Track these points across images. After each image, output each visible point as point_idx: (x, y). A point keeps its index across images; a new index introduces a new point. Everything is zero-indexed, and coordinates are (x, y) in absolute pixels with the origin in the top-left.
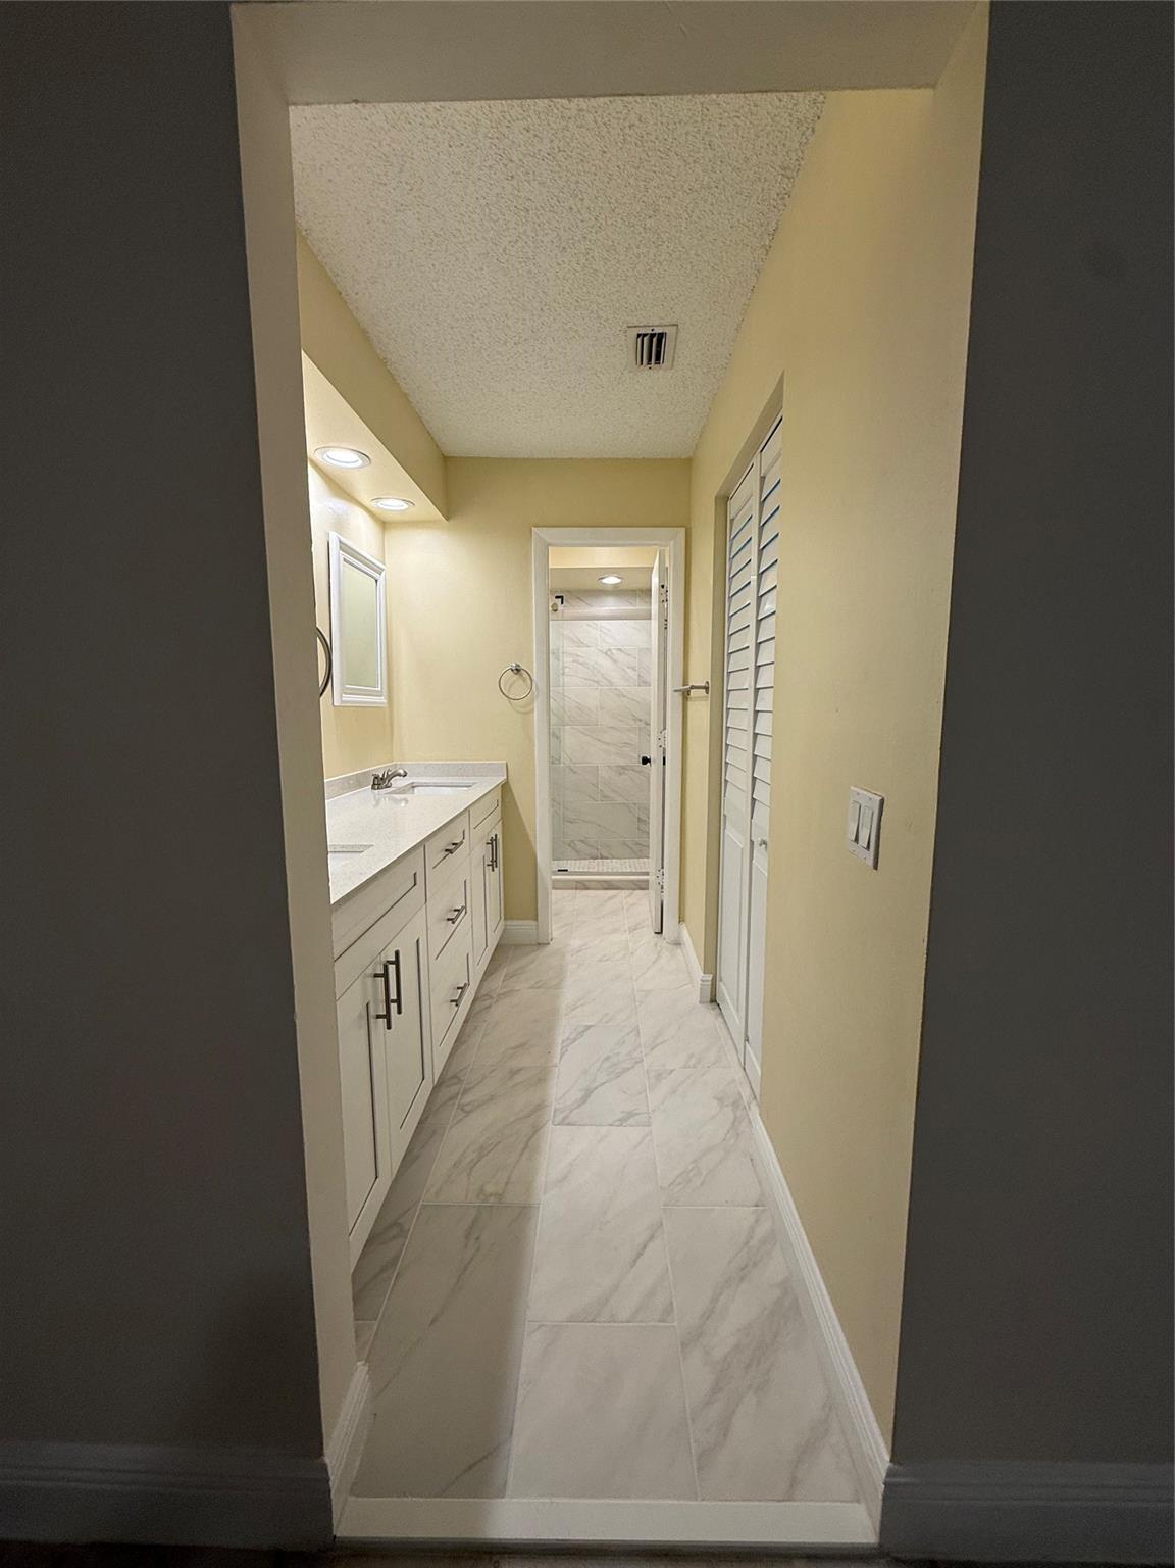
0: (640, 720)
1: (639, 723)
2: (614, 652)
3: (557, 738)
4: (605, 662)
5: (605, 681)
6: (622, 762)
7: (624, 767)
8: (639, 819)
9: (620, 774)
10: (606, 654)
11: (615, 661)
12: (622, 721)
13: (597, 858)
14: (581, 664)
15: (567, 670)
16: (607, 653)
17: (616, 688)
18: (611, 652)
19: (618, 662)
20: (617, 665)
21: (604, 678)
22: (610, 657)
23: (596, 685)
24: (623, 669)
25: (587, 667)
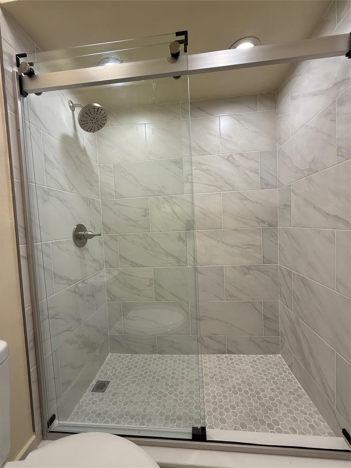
0: (263, 222)
1: (262, 224)
2: (236, 157)
3: (184, 241)
4: (226, 168)
5: (227, 185)
6: (246, 262)
7: (249, 268)
8: (266, 318)
9: (245, 274)
10: (228, 159)
11: (237, 166)
12: (246, 223)
13: (224, 353)
14: (204, 171)
17: (238, 192)
18: (233, 158)
19: (239, 167)
20: (239, 169)
21: (226, 183)
22: (232, 163)
23: (219, 189)
24: (245, 173)
25: (209, 173)
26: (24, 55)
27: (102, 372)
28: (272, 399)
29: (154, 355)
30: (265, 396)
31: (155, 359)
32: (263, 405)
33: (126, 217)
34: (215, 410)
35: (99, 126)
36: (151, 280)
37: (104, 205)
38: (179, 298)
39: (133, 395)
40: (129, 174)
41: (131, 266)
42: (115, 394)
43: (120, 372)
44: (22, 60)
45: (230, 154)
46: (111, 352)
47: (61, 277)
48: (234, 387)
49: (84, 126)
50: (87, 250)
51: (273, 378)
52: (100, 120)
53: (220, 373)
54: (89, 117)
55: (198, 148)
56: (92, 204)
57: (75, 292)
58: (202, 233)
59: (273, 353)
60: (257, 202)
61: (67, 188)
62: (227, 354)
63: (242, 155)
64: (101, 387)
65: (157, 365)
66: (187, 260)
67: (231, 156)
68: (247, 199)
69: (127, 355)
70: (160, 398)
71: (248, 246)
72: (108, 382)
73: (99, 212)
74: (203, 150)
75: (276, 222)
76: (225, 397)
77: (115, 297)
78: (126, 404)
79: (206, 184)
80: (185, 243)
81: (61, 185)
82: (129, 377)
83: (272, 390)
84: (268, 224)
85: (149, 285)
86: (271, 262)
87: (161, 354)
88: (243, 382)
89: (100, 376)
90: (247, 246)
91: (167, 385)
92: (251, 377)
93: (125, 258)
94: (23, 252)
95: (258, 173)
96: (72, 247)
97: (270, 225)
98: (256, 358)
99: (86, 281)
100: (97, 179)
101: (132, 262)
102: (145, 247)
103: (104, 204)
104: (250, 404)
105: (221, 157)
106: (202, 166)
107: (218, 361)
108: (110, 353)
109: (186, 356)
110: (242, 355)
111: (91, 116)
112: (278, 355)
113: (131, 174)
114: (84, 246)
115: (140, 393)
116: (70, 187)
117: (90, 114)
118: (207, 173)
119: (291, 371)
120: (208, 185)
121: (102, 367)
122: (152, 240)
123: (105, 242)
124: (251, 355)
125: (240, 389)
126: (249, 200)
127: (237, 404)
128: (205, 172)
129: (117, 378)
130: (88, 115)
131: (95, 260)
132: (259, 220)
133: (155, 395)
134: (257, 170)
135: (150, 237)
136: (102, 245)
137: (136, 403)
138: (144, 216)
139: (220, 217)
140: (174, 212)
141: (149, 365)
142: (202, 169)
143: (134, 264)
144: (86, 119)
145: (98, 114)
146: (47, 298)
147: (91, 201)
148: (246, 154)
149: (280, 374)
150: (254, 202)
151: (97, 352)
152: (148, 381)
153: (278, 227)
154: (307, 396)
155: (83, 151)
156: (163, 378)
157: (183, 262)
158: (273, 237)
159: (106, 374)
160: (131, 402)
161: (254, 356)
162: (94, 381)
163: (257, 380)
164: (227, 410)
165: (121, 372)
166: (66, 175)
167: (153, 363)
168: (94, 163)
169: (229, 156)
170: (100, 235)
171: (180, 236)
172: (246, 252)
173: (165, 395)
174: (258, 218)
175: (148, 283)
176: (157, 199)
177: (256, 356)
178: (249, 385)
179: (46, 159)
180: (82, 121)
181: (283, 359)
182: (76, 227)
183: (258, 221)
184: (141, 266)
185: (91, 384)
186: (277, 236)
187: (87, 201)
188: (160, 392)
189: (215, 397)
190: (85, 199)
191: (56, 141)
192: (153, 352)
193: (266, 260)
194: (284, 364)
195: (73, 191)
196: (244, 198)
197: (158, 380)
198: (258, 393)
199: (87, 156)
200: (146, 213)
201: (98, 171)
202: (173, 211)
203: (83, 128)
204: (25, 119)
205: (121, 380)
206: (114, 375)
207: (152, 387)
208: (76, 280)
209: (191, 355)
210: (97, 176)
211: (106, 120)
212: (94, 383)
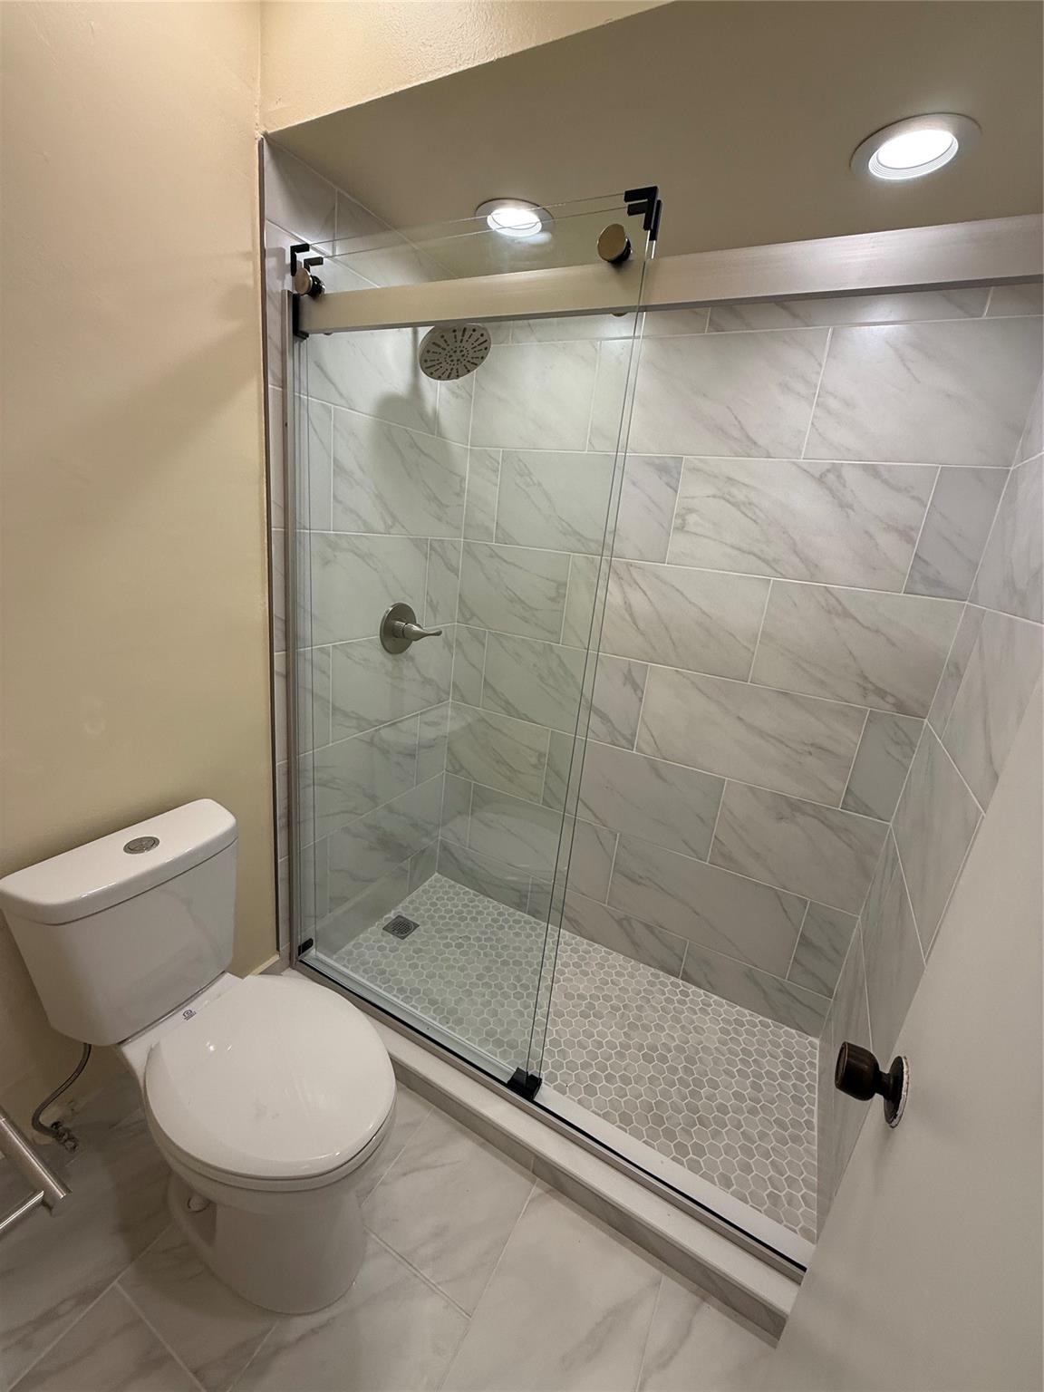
0: (881, 693)
1: (872, 698)
2: (850, 475)
3: (637, 688)
4: (807, 504)
5: (796, 560)
6: (794, 790)
7: (796, 807)
8: (805, 942)
9: (781, 818)
10: (821, 480)
11: (844, 506)
12: (822, 683)
13: (674, 974)
14: (735, 505)
15: (692, 518)
16: (827, 480)
17: (826, 587)
18: (839, 477)
19: (853, 510)
20: (848, 517)
21: (795, 552)
22: (831, 491)
23: (767, 570)
24: (866, 532)
25: (750, 515)
26: (305, 248)
27: (411, 902)
28: (723, 1109)
29: (519, 912)
30: (711, 1098)
31: (516, 922)
32: (694, 1110)
33: (513, 595)
34: (586, 1066)
35: (468, 365)
36: (541, 755)
37: (469, 553)
38: (597, 817)
39: (451, 967)
40: (535, 484)
41: (503, 711)
42: (421, 950)
43: (442, 917)
44: (301, 257)
45: (833, 464)
46: (439, 873)
47: (346, 714)
48: (653, 1048)
49: (432, 370)
50: (412, 659)
51: (760, 1077)
52: (471, 352)
53: (640, 1008)
54: (441, 351)
55: (736, 433)
56: (436, 551)
57: (371, 743)
58: (688, 679)
59: (798, 1028)
60: (877, 631)
61: (379, 526)
62: (682, 979)
63: (873, 471)
64: (402, 928)
65: (517, 934)
66: (634, 735)
67: (835, 469)
68: (847, 615)
69: (467, 889)
70: (494, 995)
71: (811, 749)
72: (416, 926)
73: (454, 571)
74: (748, 437)
75: (925, 707)
76: (621, 1056)
77: (462, 767)
78: (431, 976)
79: (732, 547)
80: (639, 693)
81: (365, 523)
82: (455, 934)
83: (737, 1096)
84: (894, 704)
85: (535, 767)
86: (867, 810)
87: (534, 916)
88: (680, 1049)
89: (404, 908)
90: (806, 748)
91: (519, 979)
92: (705, 1049)
93: (494, 689)
94: (279, 666)
95: (911, 541)
96: (377, 654)
97: (901, 707)
98: (748, 1018)
99: (399, 724)
100: (461, 486)
101: (507, 702)
102: (541, 677)
103: (469, 550)
104: (665, 1094)
105: (799, 467)
106: (734, 491)
107: (652, 984)
108: (437, 874)
109: (585, 941)
110: (716, 997)
111: (448, 348)
112: (811, 1038)
113: (540, 484)
114: (404, 653)
115: (462, 969)
116: (385, 523)
117: (444, 345)
118: (743, 513)
119: (817, 1085)
120: (739, 549)
121: (415, 893)
122: (561, 664)
123: (459, 644)
124: (738, 1008)
125: (663, 1059)
126: (855, 618)
127: (639, 1079)
128: (739, 509)
129: (433, 924)
130: (439, 346)
131: (427, 681)
132: (870, 686)
133: (487, 985)
134: (912, 529)
135: (559, 657)
136: (450, 647)
137: (449, 983)
138: (553, 600)
139: (749, 650)
140: (628, 606)
141: (501, 928)
142: (731, 499)
143: (510, 709)
144: (437, 356)
145: (464, 340)
146: (315, 751)
147: (436, 545)
148: (889, 469)
149: (784, 1076)
150: (867, 628)
151: (407, 864)
152: (485, 955)
153: (926, 721)
154: (816, 1148)
155: (431, 424)
156: (517, 963)
157: (624, 737)
158: (897, 743)
159: (417, 909)
160: (441, 977)
161: (746, 1012)
162: (393, 912)
163: (716, 1061)
164: (609, 1078)
165: (444, 918)
166: (379, 497)
167: (510, 928)
168: (456, 446)
169: (828, 471)
170: (438, 634)
171: (630, 670)
172: (800, 763)
173: (506, 996)
174: (865, 678)
175: (534, 760)
176: (593, 563)
177: (751, 1015)
178: (691, 1060)
179: (339, 469)
180: (426, 361)
181: (817, 1052)
182: (391, 609)
183: (865, 689)
184: (524, 717)
185: (387, 916)
186: (912, 745)
187: (425, 547)
188: (499, 987)
189: (600, 1045)
190: (418, 543)
191: (362, 419)
192: (519, 906)
193: (853, 800)
194: (812, 1064)
195: (392, 531)
196: (840, 608)
197: (505, 963)
198: (699, 1084)
199: (440, 434)
200: (559, 591)
201: (466, 467)
202: (626, 603)
203: (431, 375)
204: (300, 393)
205: (438, 931)
206: (431, 917)
207: (488, 969)
208: (377, 720)
209: (597, 945)
210: (463, 479)
211: (486, 349)
212: (392, 915)
